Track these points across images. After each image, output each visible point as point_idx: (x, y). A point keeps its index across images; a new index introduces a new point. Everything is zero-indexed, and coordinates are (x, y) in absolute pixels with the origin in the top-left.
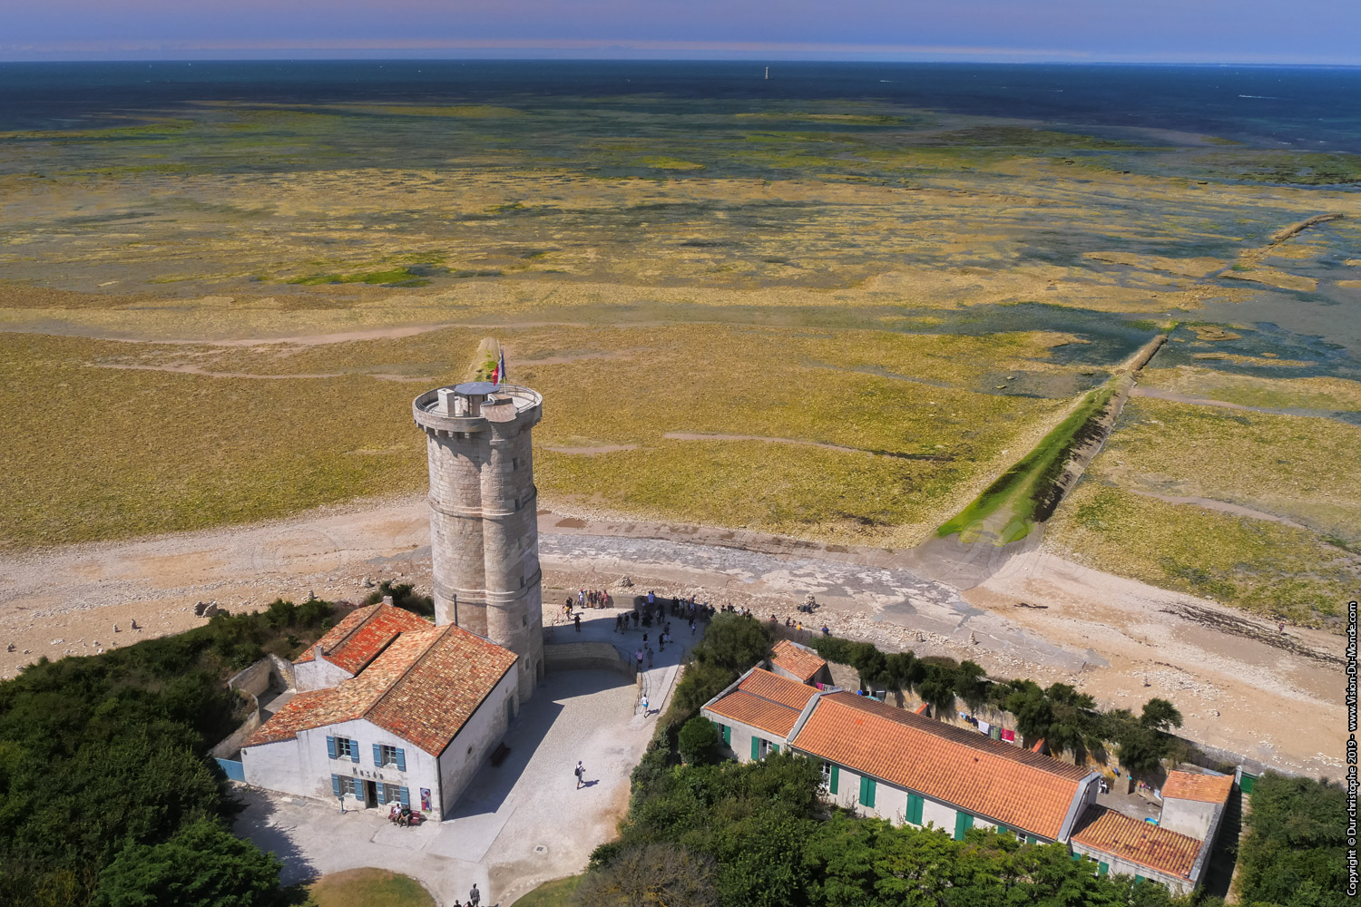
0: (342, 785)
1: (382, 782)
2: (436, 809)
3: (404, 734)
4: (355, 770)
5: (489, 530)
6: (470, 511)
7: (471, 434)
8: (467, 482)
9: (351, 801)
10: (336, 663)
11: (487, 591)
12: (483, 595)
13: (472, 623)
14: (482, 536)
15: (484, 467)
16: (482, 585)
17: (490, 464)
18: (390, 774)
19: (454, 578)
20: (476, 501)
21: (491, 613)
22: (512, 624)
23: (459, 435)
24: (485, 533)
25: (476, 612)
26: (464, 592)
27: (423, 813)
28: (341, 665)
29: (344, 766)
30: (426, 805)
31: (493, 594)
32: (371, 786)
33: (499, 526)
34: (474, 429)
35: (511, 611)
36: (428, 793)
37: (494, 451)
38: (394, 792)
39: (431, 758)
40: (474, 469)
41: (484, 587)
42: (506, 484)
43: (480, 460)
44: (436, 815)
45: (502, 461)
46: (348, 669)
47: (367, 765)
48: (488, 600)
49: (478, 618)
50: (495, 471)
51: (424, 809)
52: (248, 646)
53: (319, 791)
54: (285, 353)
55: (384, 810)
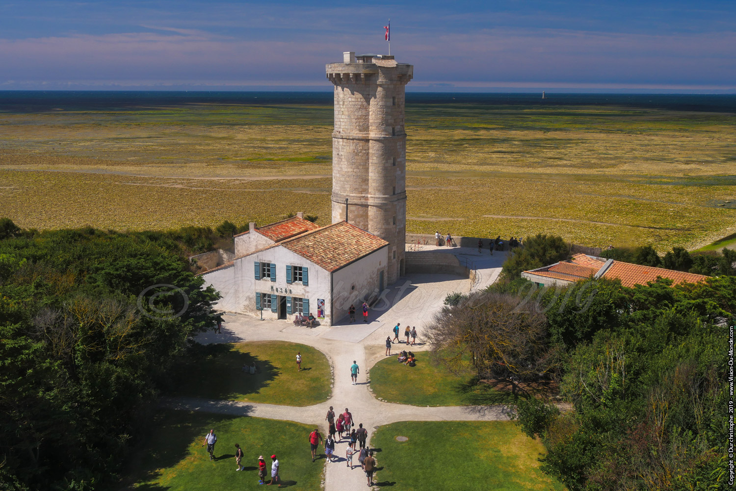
0: (263, 300)
1: (291, 296)
2: (328, 316)
3: (309, 257)
4: (272, 288)
5: (374, 148)
6: (361, 135)
7: (366, 75)
8: (360, 113)
9: (269, 314)
10: (263, 234)
11: (369, 196)
12: (367, 198)
13: (358, 220)
14: (368, 153)
15: (372, 101)
16: (366, 191)
17: (375, 98)
18: (297, 290)
19: (347, 187)
20: (365, 128)
21: (372, 212)
22: (386, 220)
23: (357, 76)
24: (371, 151)
25: (361, 211)
26: (354, 197)
27: (318, 319)
28: (267, 236)
29: (265, 286)
30: (321, 313)
31: (374, 196)
32: (283, 300)
33: (381, 145)
34: (367, 71)
35: (386, 210)
36: (323, 302)
37: (379, 89)
38: (300, 303)
39: (327, 274)
40: (365, 103)
41: (368, 193)
42: (387, 114)
43: (370, 96)
44: (327, 320)
45: (386, 97)
46: (271, 238)
47: (280, 284)
48: (370, 202)
49: (362, 216)
50: (380, 103)
51: (319, 316)
52: (204, 241)
53: (246, 307)
54: (237, 182)
55: (291, 318)
